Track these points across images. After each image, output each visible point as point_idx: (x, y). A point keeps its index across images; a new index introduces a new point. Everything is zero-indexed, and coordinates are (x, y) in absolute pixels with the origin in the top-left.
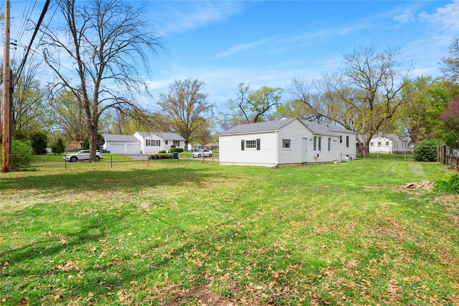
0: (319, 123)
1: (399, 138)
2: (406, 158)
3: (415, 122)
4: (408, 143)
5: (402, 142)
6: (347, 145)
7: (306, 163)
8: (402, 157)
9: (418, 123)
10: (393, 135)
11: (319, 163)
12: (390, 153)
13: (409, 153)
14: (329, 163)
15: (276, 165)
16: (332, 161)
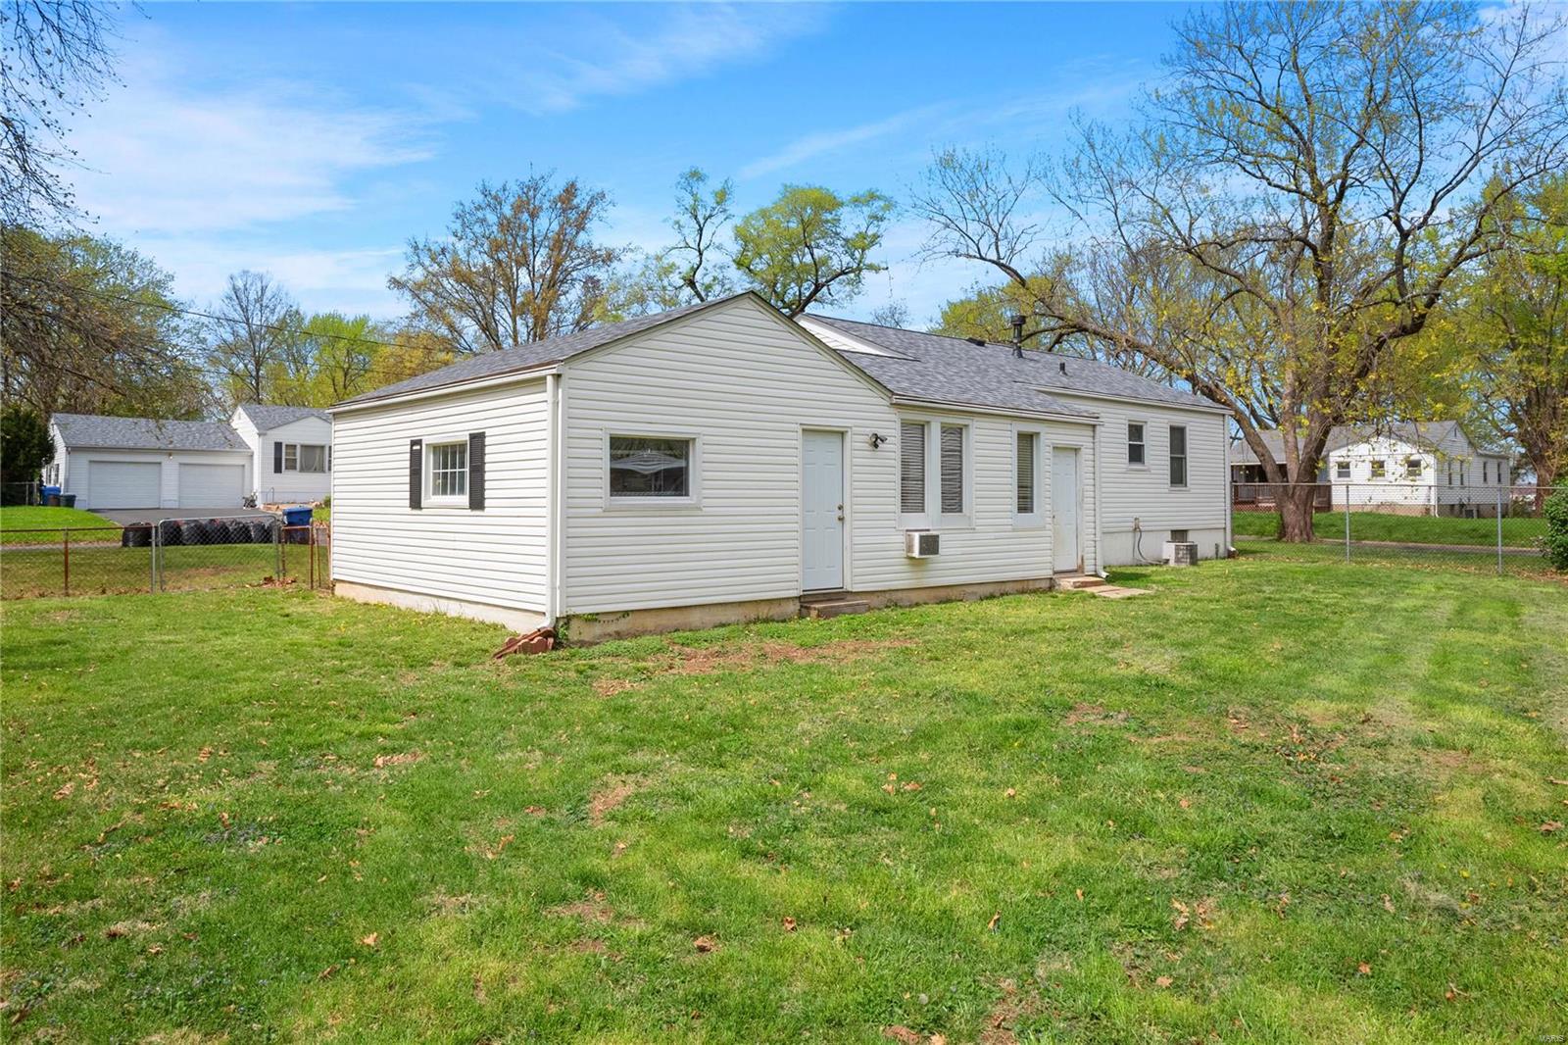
0: (1020, 355)
1: (1471, 444)
2: (1504, 537)
3: (1539, 371)
4: (1512, 463)
5: (1483, 459)
6: (1178, 476)
7: (840, 595)
8: (1485, 536)
9: (1556, 375)
10: (1432, 430)
11: (942, 593)
12: (1428, 510)
13: (1516, 514)
14: (1025, 588)
15: (546, 623)
16: (1049, 573)
